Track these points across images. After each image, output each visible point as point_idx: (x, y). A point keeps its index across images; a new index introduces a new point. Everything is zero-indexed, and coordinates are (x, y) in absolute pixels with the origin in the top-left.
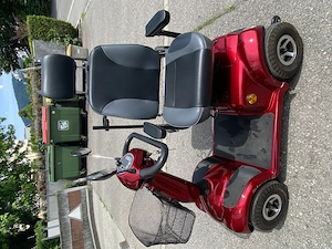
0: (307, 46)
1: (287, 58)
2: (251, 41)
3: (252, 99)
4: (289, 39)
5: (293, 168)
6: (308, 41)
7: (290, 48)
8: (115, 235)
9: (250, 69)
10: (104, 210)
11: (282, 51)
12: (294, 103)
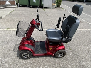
0: (61, 59)
1: (59, 55)
2: (62, 48)
3: (51, 48)
4: (63, 55)
5: (35, 59)
6: (62, 59)
7: (61, 55)
8: (3, 15)
9: (57, 48)
10: (10, 12)
11: (60, 54)
12: (49, 58)
